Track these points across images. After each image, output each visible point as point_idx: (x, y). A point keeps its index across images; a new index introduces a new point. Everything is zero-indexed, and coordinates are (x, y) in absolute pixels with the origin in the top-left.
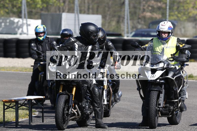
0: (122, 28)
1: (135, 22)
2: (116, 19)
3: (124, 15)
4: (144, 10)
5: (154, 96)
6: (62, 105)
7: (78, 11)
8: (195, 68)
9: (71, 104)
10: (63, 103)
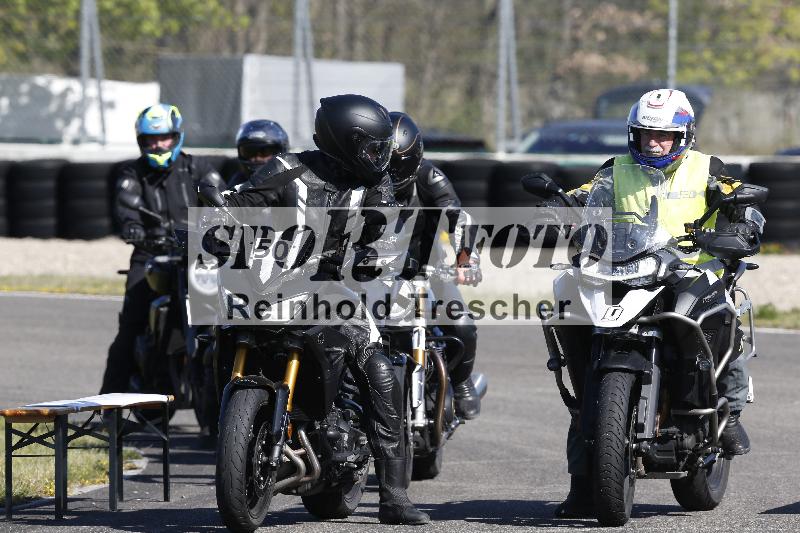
0: (486, 119)
1: (540, 91)
2: (461, 80)
4: (576, 44)
5: (618, 392)
6: (244, 430)
7: (310, 50)
8: (784, 278)
9: (282, 425)
10: (246, 422)
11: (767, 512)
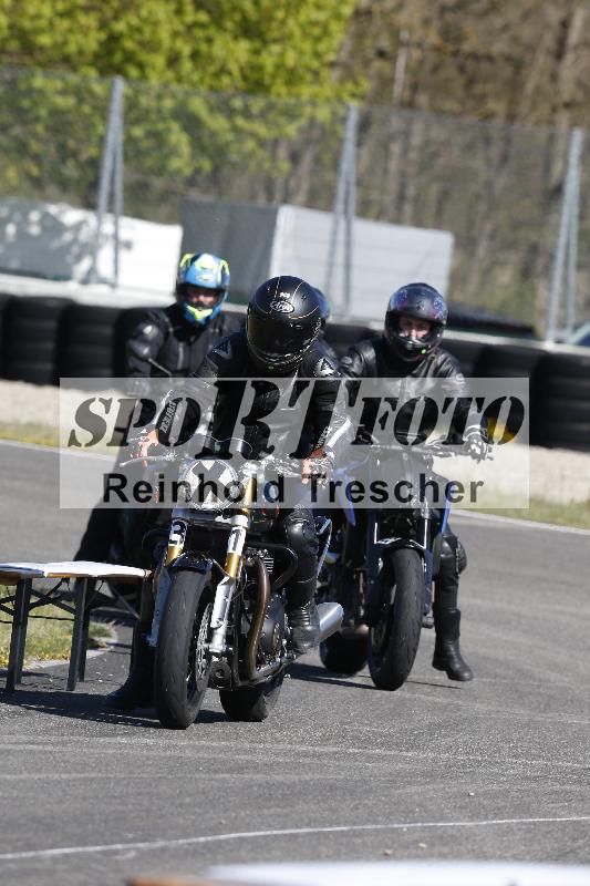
0: (540, 303)
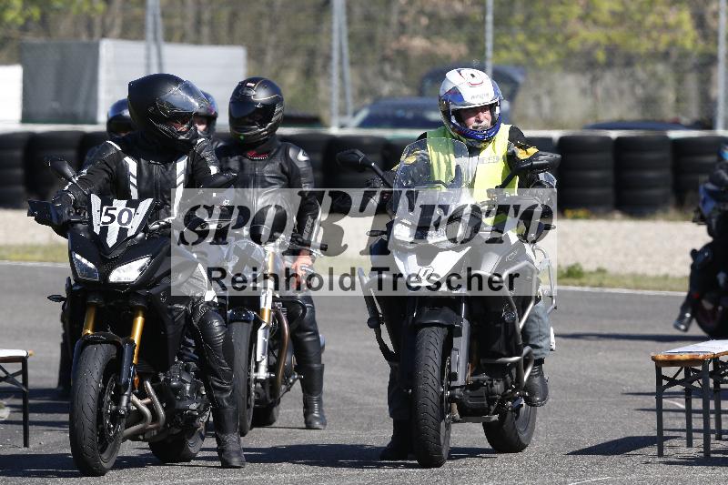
0: (322, 96)
1: (369, 72)
2: (299, 61)
3: (330, 48)
4: (403, 29)
5: (432, 347)
6: (94, 384)
7: (160, 33)
8: (591, 240)
9: (129, 376)
10: (96, 376)
11: (572, 453)
